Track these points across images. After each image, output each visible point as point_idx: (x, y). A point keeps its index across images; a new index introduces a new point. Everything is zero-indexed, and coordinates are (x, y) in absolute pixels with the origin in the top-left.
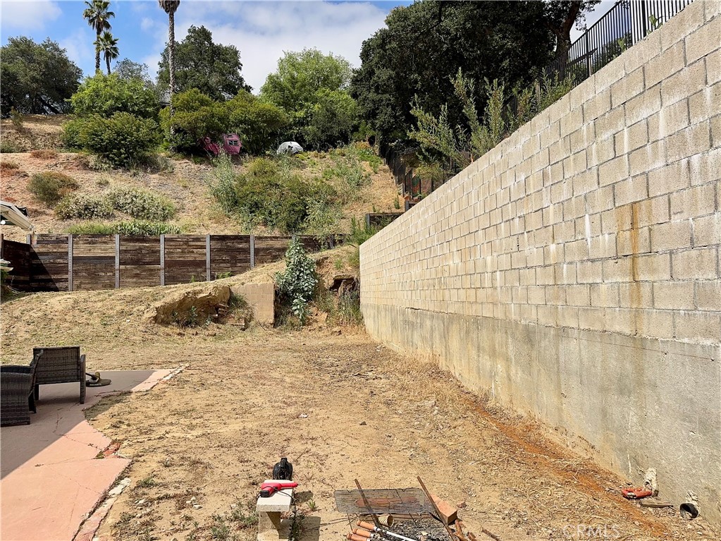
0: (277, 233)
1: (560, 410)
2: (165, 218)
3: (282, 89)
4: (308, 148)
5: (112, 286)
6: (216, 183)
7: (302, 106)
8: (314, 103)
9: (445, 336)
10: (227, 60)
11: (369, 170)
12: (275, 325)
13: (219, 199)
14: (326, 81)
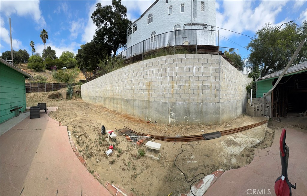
0: (63, 83)
1: (133, 112)
2: (45, 80)
3: (63, 58)
4: (68, 68)
5: (37, 92)
6: (53, 74)
7: (66, 61)
8: (68, 60)
9: (105, 101)
10: (53, 52)
11: (79, 72)
12: (67, 99)
13: (54, 77)
14: (70, 57)
